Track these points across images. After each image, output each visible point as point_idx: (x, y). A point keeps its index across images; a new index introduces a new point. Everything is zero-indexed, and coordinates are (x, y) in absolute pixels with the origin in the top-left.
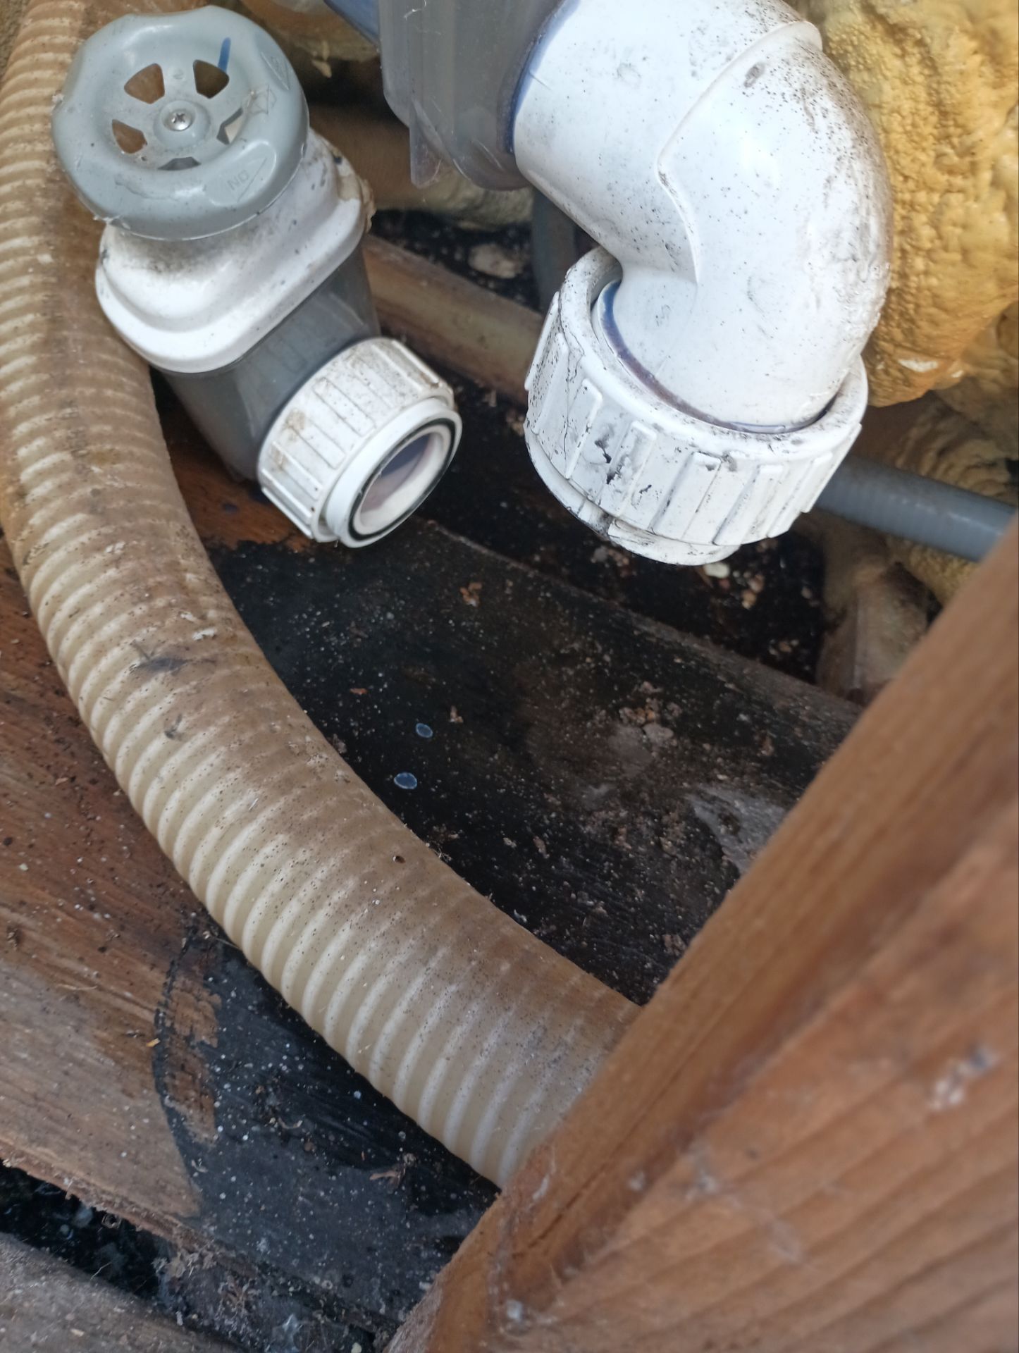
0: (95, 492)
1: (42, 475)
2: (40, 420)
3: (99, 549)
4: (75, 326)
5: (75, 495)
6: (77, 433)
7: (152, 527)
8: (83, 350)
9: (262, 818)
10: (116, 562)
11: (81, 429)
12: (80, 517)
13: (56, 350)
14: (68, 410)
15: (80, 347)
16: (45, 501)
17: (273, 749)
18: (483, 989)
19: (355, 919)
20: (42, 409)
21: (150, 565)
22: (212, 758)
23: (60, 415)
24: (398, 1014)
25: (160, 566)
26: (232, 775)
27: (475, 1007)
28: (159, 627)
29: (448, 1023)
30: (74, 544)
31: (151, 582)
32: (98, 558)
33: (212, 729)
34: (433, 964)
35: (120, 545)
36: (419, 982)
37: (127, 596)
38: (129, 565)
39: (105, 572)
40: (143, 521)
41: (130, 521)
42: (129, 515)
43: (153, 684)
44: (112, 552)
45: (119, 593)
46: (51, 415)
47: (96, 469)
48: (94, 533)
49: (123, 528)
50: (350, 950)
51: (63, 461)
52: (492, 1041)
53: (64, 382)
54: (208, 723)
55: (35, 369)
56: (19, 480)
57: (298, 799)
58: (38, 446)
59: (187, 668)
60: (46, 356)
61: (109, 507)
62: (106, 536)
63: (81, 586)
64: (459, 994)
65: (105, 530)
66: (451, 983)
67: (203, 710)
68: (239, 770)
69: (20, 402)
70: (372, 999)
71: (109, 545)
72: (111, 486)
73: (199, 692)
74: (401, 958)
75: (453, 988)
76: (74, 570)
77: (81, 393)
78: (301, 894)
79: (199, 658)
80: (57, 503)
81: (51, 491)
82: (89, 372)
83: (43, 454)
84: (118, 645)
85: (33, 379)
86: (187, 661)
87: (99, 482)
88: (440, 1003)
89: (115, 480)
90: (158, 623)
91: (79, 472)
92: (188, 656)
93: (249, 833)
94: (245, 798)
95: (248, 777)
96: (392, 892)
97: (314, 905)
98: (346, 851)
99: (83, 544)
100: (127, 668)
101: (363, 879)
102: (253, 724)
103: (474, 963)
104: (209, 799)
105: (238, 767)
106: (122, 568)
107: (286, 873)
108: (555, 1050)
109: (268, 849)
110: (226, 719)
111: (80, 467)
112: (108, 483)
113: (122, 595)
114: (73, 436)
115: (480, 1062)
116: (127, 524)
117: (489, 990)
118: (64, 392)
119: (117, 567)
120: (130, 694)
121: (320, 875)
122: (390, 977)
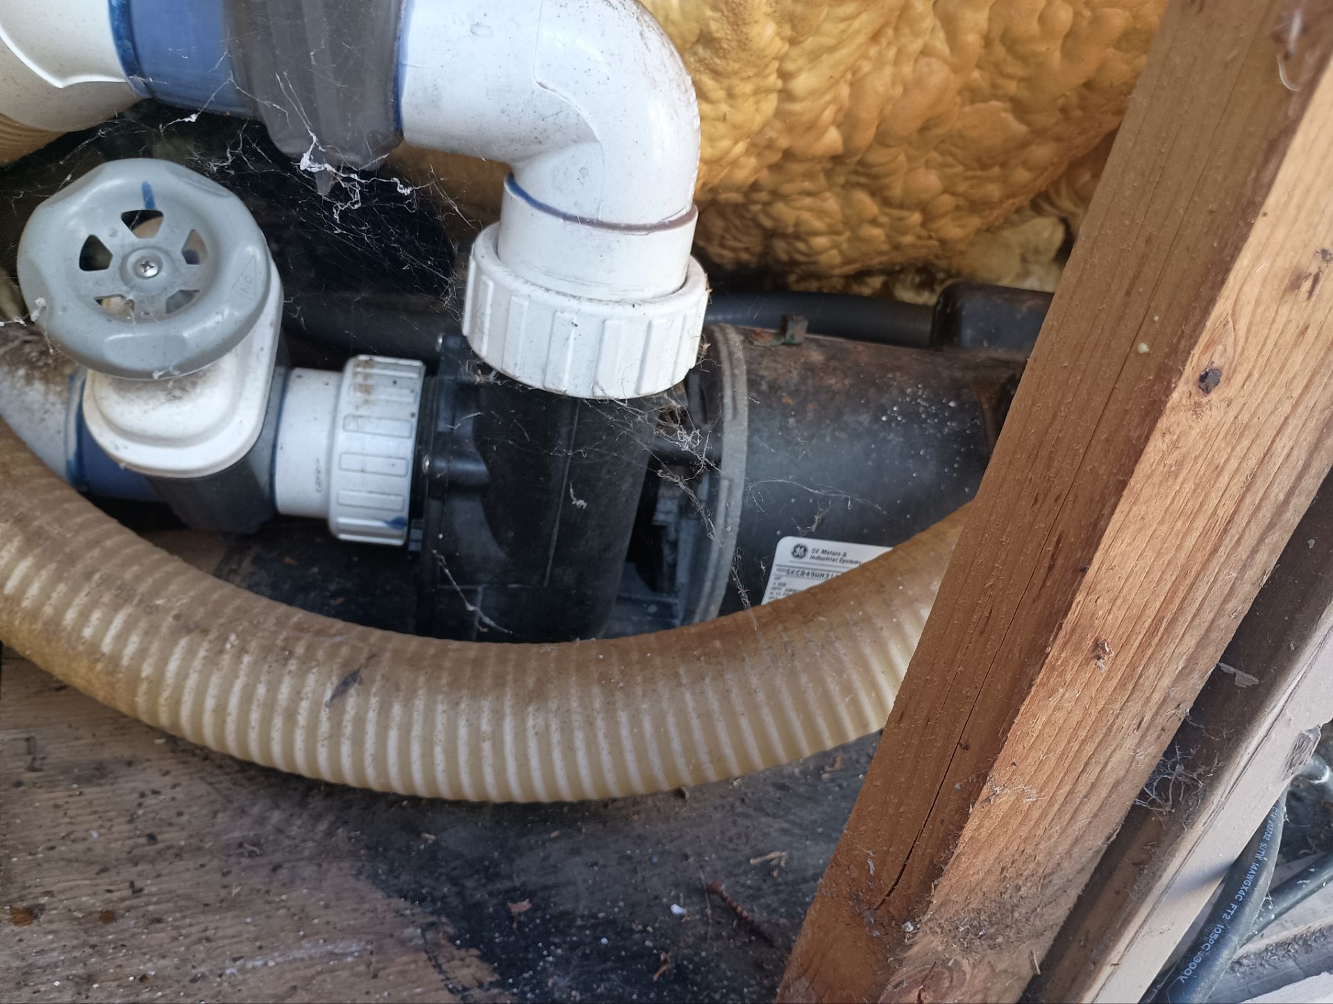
0: (177, 617)
1: (122, 637)
2: (81, 600)
3: (221, 651)
4: (38, 513)
5: (164, 630)
6: (119, 588)
7: (238, 609)
8: (61, 526)
9: (508, 710)
10: (242, 650)
11: (119, 582)
12: (183, 642)
13: (42, 542)
14: (97, 576)
15: (56, 526)
16: (142, 653)
17: (468, 670)
18: (721, 664)
19: (619, 705)
20: (74, 591)
21: (267, 634)
22: (440, 708)
23: (93, 584)
24: (695, 723)
25: (274, 629)
26: (463, 706)
27: (728, 676)
28: (318, 665)
29: (725, 697)
30: (197, 663)
31: (279, 642)
32: (226, 659)
33: (421, 692)
34: (685, 681)
35: (233, 637)
36: (688, 697)
37: (274, 665)
38: (253, 645)
39: (242, 662)
40: (228, 610)
41: (221, 617)
42: (215, 613)
43: (352, 702)
44: (233, 646)
45: (266, 667)
46: (86, 589)
47: (160, 602)
48: (206, 645)
49: (223, 625)
50: (635, 720)
51: (130, 615)
52: (755, 681)
53: (72, 559)
54: (415, 691)
55: (38, 567)
56: (103, 655)
57: (515, 681)
58: (98, 619)
59: (364, 673)
60: (38, 551)
61: (196, 619)
62: (217, 639)
63: (231, 685)
64: (714, 679)
65: (212, 636)
66: (703, 679)
67: (403, 687)
68: (464, 699)
69: (49, 598)
70: (674, 733)
71: (225, 643)
72: (182, 605)
73: (388, 679)
74: (666, 696)
75: (708, 680)
76: (215, 679)
77: (92, 557)
78: (576, 724)
79: (363, 661)
80: (155, 647)
81: (141, 642)
82: (81, 539)
83: (106, 622)
84: (302, 699)
85: (44, 574)
86: (359, 670)
87: (172, 609)
88: (710, 694)
89: (179, 599)
90: (314, 663)
91: (151, 613)
92: (356, 667)
93: (508, 725)
94: (486, 709)
95: (474, 697)
96: (622, 672)
97: (590, 723)
98: (574, 679)
99: (205, 658)
100: (323, 707)
101: (599, 682)
102: (440, 667)
103: (702, 658)
104: (463, 731)
105: (461, 697)
106: (251, 650)
107: (554, 724)
108: (786, 650)
109: (530, 722)
110: (422, 679)
111: (148, 609)
112: (178, 604)
113: (270, 667)
114: (118, 592)
115: (761, 696)
116: (221, 621)
117: (725, 662)
118: (79, 567)
119: (247, 652)
120: (342, 720)
121: (574, 704)
122: (671, 711)
